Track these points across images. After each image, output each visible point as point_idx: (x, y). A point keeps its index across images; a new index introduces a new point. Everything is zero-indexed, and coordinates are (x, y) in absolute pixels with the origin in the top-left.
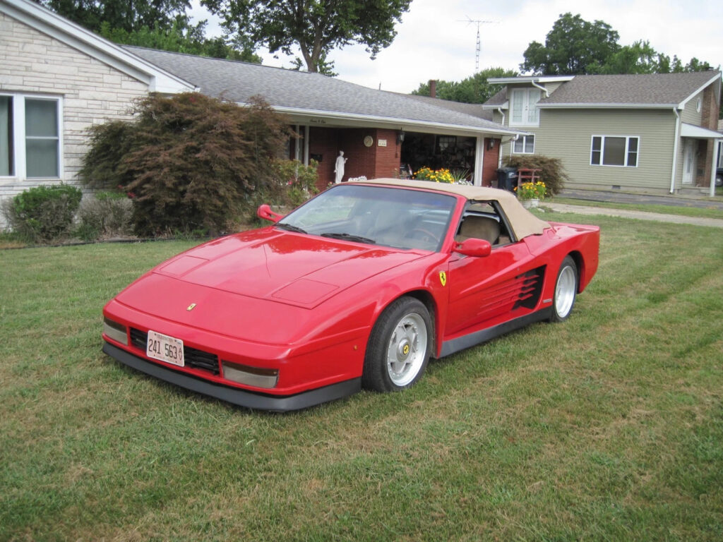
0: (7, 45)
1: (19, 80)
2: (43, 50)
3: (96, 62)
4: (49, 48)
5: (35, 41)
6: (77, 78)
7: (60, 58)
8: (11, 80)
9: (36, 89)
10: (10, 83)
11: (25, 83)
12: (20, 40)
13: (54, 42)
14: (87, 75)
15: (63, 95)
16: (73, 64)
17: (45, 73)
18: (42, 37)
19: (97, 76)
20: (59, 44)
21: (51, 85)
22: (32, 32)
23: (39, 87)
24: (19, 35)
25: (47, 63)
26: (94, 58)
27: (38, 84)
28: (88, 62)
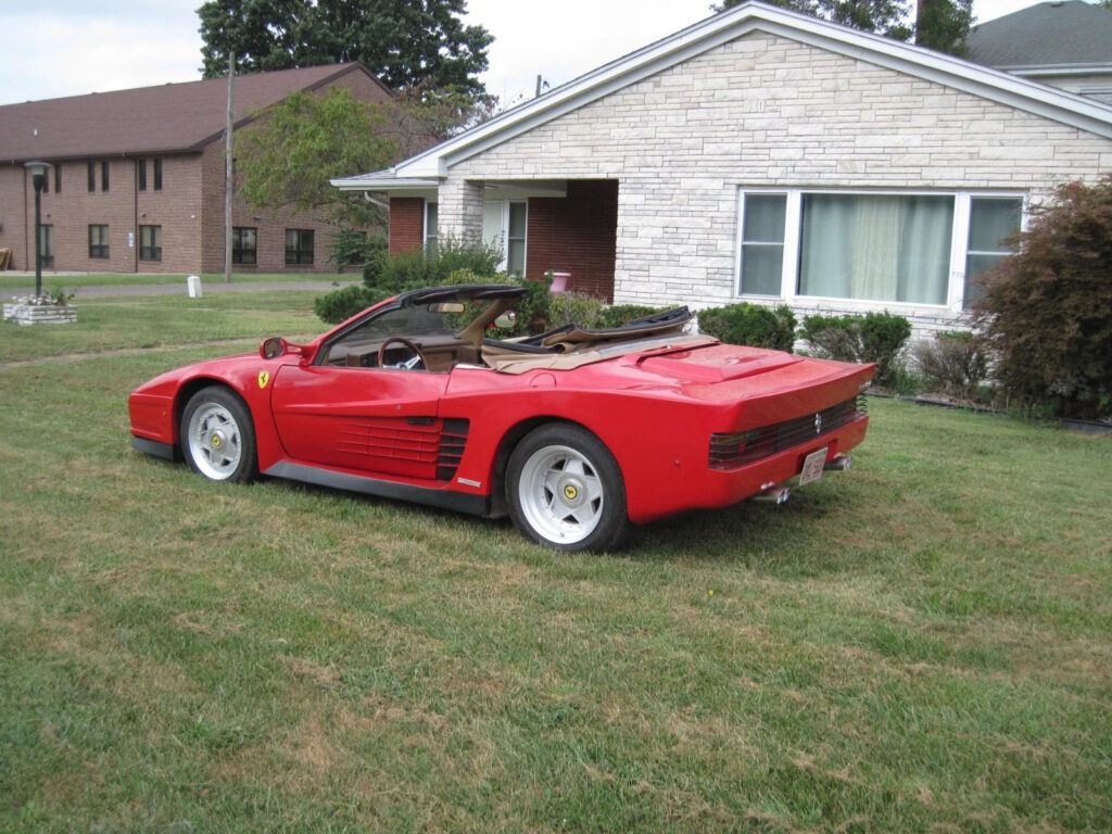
0: (947, 127)
1: (958, 173)
2: (1000, 126)
3: (1087, 135)
4: (1008, 123)
5: (988, 116)
6: (1050, 163)
7: (1023, 136)
8: (947, 173)
9: (984, 184)
10: (947, 177)
11: (968, 176)
12: (964, 117)
13: (1017, 115)
14: (1070, 156)
15: (1027, 189)
16: (1047, 143)
17: (998, 159)
18: (999, 109)
19: (1089, 156)
20: (1024, 115)
21: (1008, 177)
22: (984, 103)
23: (989, 181)
24: (964, 110)
25: (1002, 145)
26: (1085, 131)
27: (986, 176)
28: (1075, 136)
